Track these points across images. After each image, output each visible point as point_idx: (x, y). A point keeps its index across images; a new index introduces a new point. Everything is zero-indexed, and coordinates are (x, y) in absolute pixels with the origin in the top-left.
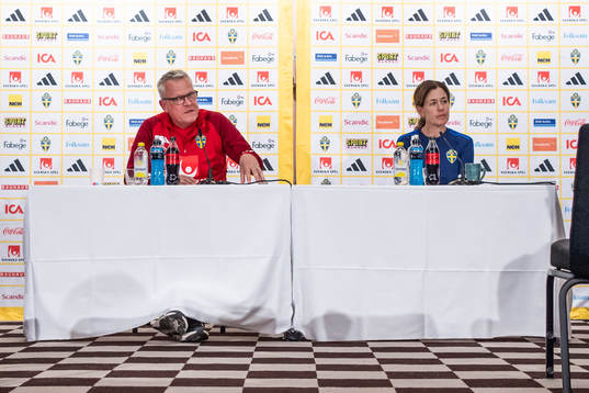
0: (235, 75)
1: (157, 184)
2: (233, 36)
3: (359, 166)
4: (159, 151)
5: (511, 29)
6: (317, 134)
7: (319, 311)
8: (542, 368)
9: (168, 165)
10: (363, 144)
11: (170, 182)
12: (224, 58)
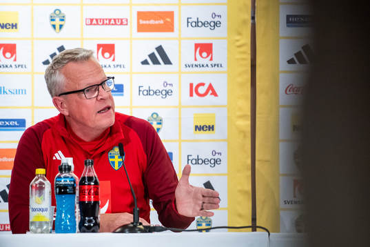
0: (160, 49)
1: (66, 231)
4: (68, 182)
9: (82, 204)
11: (84, 228)
12: (142, 22)
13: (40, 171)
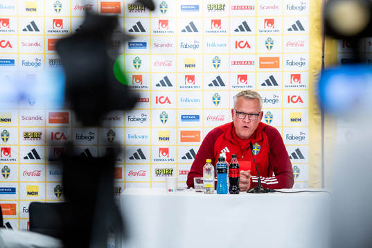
0: (272, 77)
11: (232, 191)
12: (262, 63)
13: (209, 161)
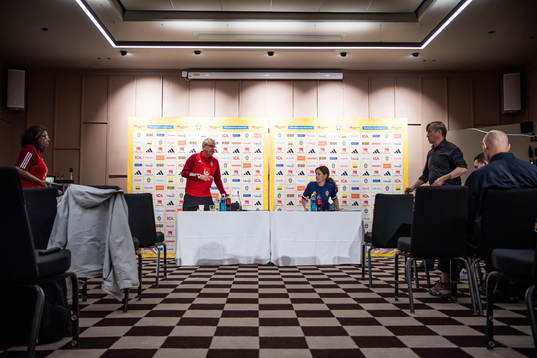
2: (247, 158)
3: (291, 203)
5: (345, 156)
6: (276, 193)
7: (280, 256)
8: (360, 276)
10: (292, 196)
